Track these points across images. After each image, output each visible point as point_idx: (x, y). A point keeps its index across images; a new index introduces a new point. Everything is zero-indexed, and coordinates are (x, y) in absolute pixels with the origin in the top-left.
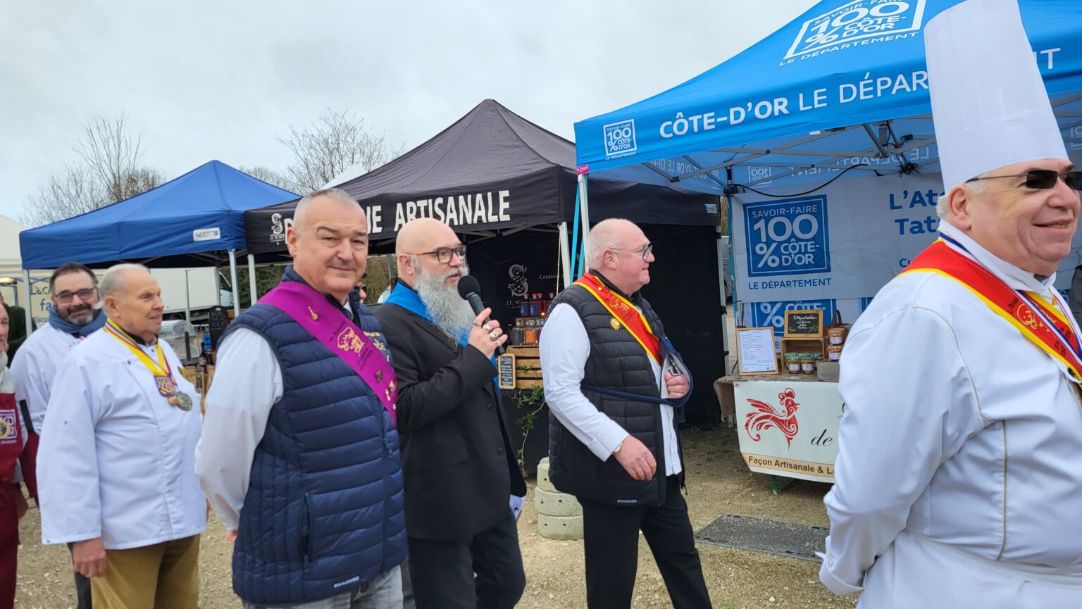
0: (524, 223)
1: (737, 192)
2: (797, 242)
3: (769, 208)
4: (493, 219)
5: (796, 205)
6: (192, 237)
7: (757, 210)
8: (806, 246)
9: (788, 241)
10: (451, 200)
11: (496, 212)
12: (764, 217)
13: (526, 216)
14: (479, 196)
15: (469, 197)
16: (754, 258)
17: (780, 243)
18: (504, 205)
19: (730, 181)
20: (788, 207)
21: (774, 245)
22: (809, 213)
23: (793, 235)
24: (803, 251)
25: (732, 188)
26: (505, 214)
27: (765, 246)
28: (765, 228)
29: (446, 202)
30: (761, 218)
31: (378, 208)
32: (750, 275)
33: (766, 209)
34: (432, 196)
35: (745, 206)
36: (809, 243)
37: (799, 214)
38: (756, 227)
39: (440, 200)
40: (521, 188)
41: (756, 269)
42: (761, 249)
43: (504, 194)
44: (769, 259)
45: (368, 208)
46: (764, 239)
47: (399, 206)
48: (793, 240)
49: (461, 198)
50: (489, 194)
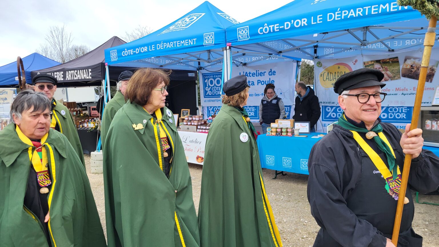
0: (95, 79)
1: (201, 69)
2: (216, 87)
3: (209, 75)
4: (88, 78)
5: (216, 75)
6: (15, 79)
7: (206, 76)
8: (218, 88)
9: (214, 87)
10: (78, 71)
11: (88, 76)
12: (207, 78)
13: (95, 77)
14: (84, 70)
15: (82, 70)
16: (206, 92)
17: (212, 87)
18: (90, 74)
19: (199, 66)
20: (213, 75)
21: (210, 88)
22: (219, 77)
23: (215, 85)
24: (218, 90)
25: (199, 68)
26: (90, 76)
27: (208, 88)
28: (208, 82)
29: (77, 71)
30: (206, 78)
31: (62, 73)
32: (205, 97)
33: (208, 75)
34: (74, 70)
35: (202, 74)
36: (219, 87)
37: (217, 78)
38: (205, 82)
39: (76, 71)
40: (94, 68)
41: (206, 96)
42: (207, 89)
43: (90, 70)
44: (209, 93)
45: (60, 72)
46: (208, 86)
47: (67, 72)
48: (215, 86)
49: (81, 71)
50: (87, 70)
